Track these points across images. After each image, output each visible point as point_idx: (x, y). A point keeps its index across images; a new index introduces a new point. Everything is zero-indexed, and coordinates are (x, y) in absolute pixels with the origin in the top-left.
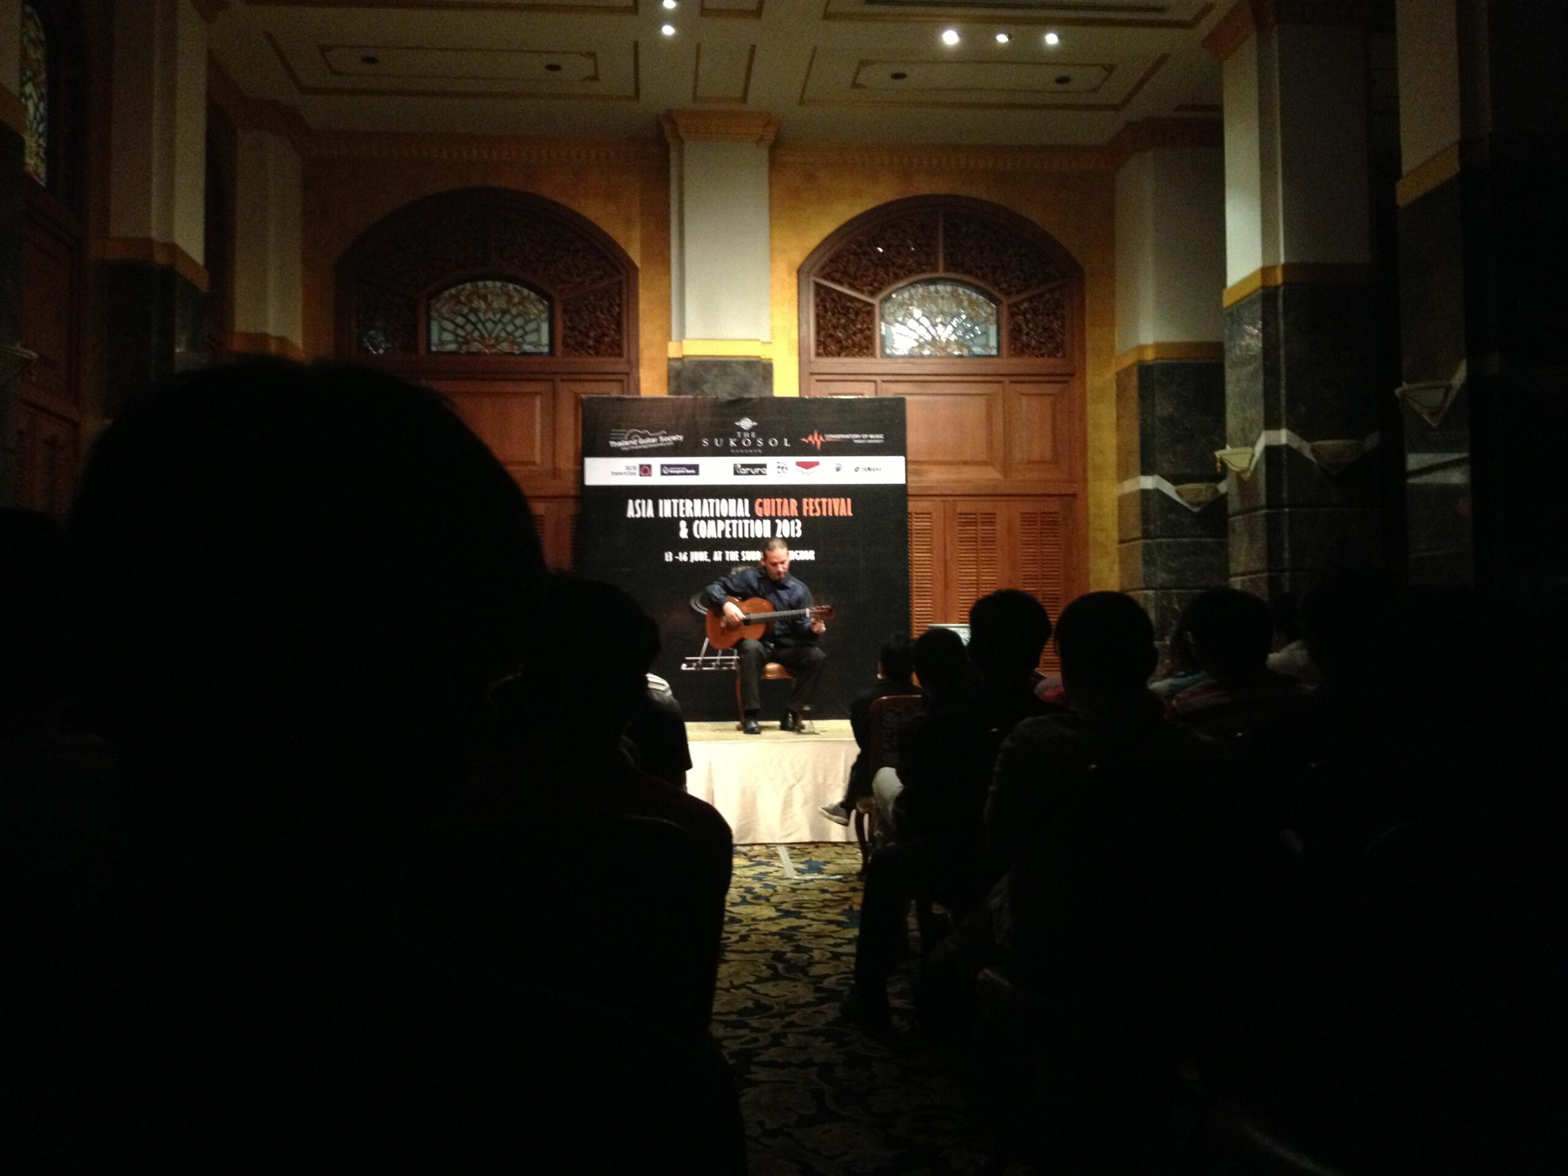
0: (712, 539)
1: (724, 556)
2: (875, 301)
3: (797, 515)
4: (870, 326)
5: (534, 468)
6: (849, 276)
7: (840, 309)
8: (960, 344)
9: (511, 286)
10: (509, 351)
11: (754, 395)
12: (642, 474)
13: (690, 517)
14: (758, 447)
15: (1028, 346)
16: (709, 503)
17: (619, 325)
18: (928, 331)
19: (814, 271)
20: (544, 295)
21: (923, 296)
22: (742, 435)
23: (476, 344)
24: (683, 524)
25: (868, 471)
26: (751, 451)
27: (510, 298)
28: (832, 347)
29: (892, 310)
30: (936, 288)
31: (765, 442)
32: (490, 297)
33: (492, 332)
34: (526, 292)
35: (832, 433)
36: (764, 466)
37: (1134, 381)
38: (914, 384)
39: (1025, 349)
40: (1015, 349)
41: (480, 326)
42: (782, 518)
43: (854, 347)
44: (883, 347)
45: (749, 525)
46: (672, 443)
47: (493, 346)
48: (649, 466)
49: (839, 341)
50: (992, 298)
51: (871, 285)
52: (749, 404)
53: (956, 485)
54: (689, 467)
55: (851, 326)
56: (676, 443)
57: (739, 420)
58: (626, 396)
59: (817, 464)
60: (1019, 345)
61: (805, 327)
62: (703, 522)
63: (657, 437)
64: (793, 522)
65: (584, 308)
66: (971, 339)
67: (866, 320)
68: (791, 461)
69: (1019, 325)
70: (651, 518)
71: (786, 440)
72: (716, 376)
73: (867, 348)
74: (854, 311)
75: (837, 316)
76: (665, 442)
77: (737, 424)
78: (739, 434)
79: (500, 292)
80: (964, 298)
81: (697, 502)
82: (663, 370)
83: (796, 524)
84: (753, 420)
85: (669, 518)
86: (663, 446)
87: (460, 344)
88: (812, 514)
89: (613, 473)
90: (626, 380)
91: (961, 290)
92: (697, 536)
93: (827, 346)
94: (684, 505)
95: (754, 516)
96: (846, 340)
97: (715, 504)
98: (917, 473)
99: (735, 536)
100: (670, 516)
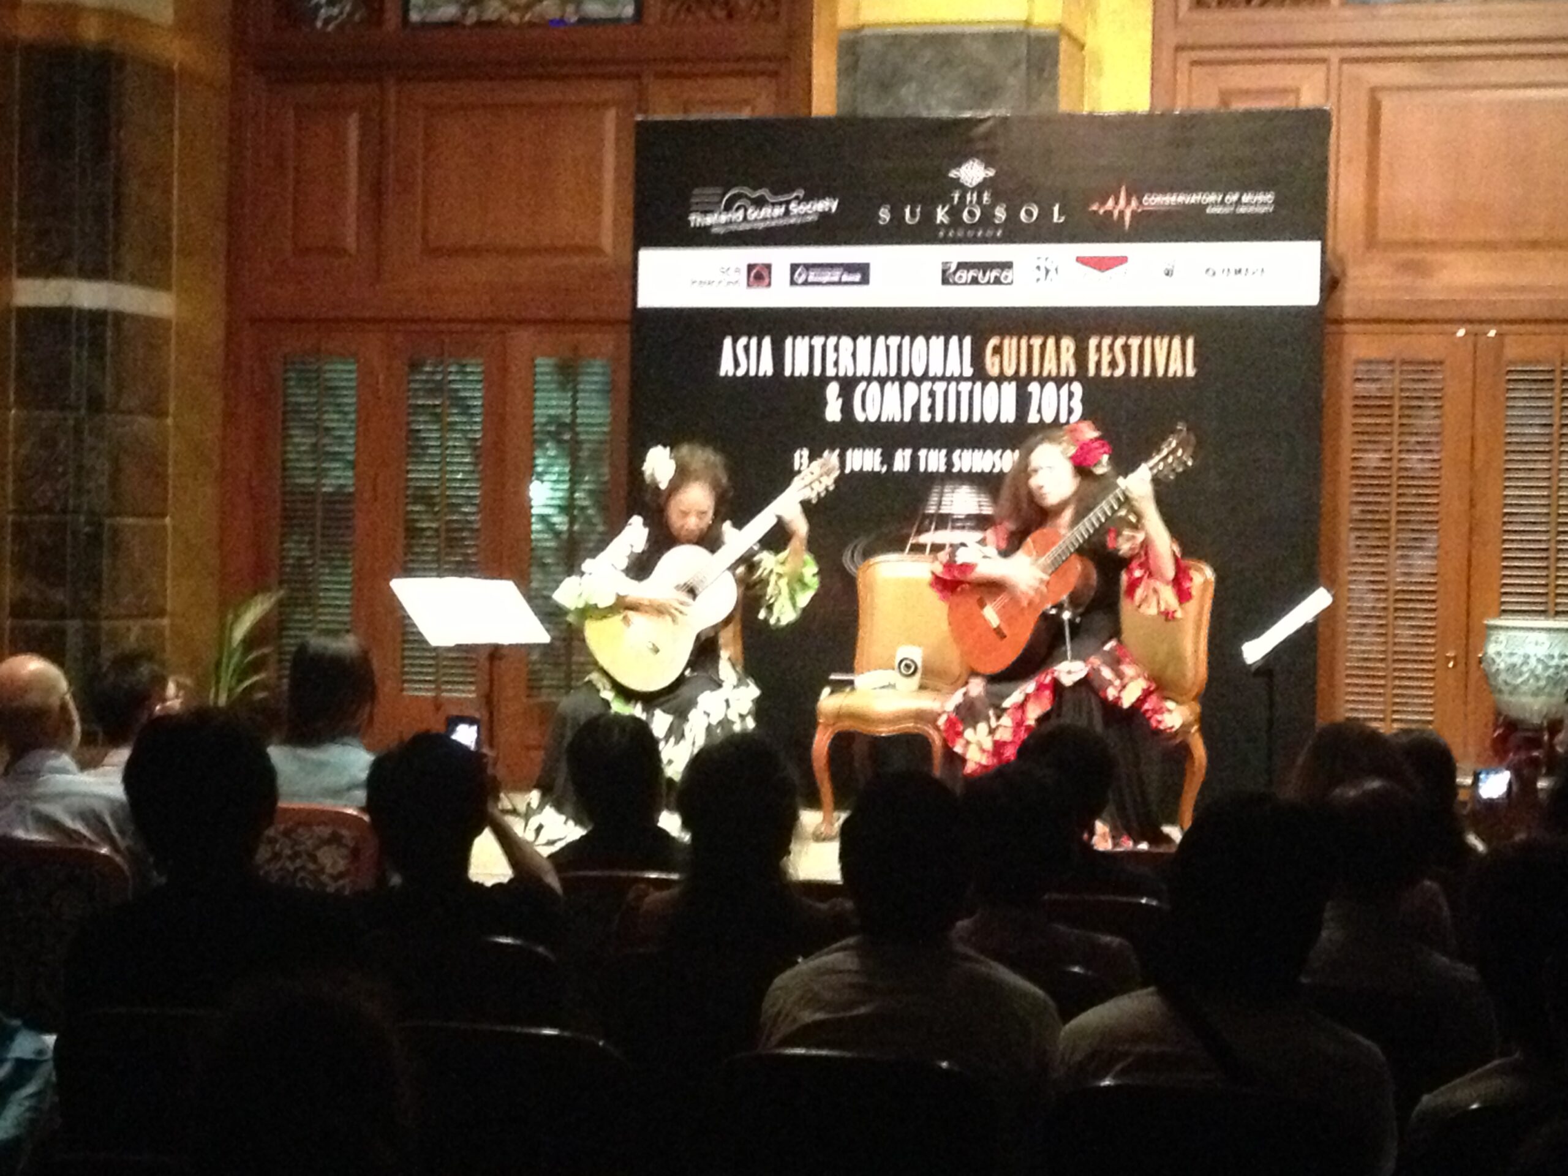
0: (891, 424)
1: (915, 460)
3: (1072, 373)
11: (996, 112)
12: (750, 283)
13: (846, 376)
16: (888, 348)
22: (962, 198)
24: (833, 389)
25: (1235, 276)
36: (1007, 265)
42: (1043, 381)
45: (971, 393)
46: (815, 217)
54: (849, 268)
56: (823, 215)
59: (1122, 260)
62: (875, 386)
63: (787, 204)
64: (1065, 389)
68: (1066, 254)
76: (799, 215)
77: (953, 174)
78: (956, 196)
81: (864, 343)
84: (988, 165)
85: (803, 378)
86: (797, 224)
87: (464, 6)
88: (1106, 372)
89: (693, 282)
90: (784, 73)
92: (860, 416)
94: (836, 348)
95: (980, 375)
97: (900, 347)
99: (939, 418)
100: (806, 373)
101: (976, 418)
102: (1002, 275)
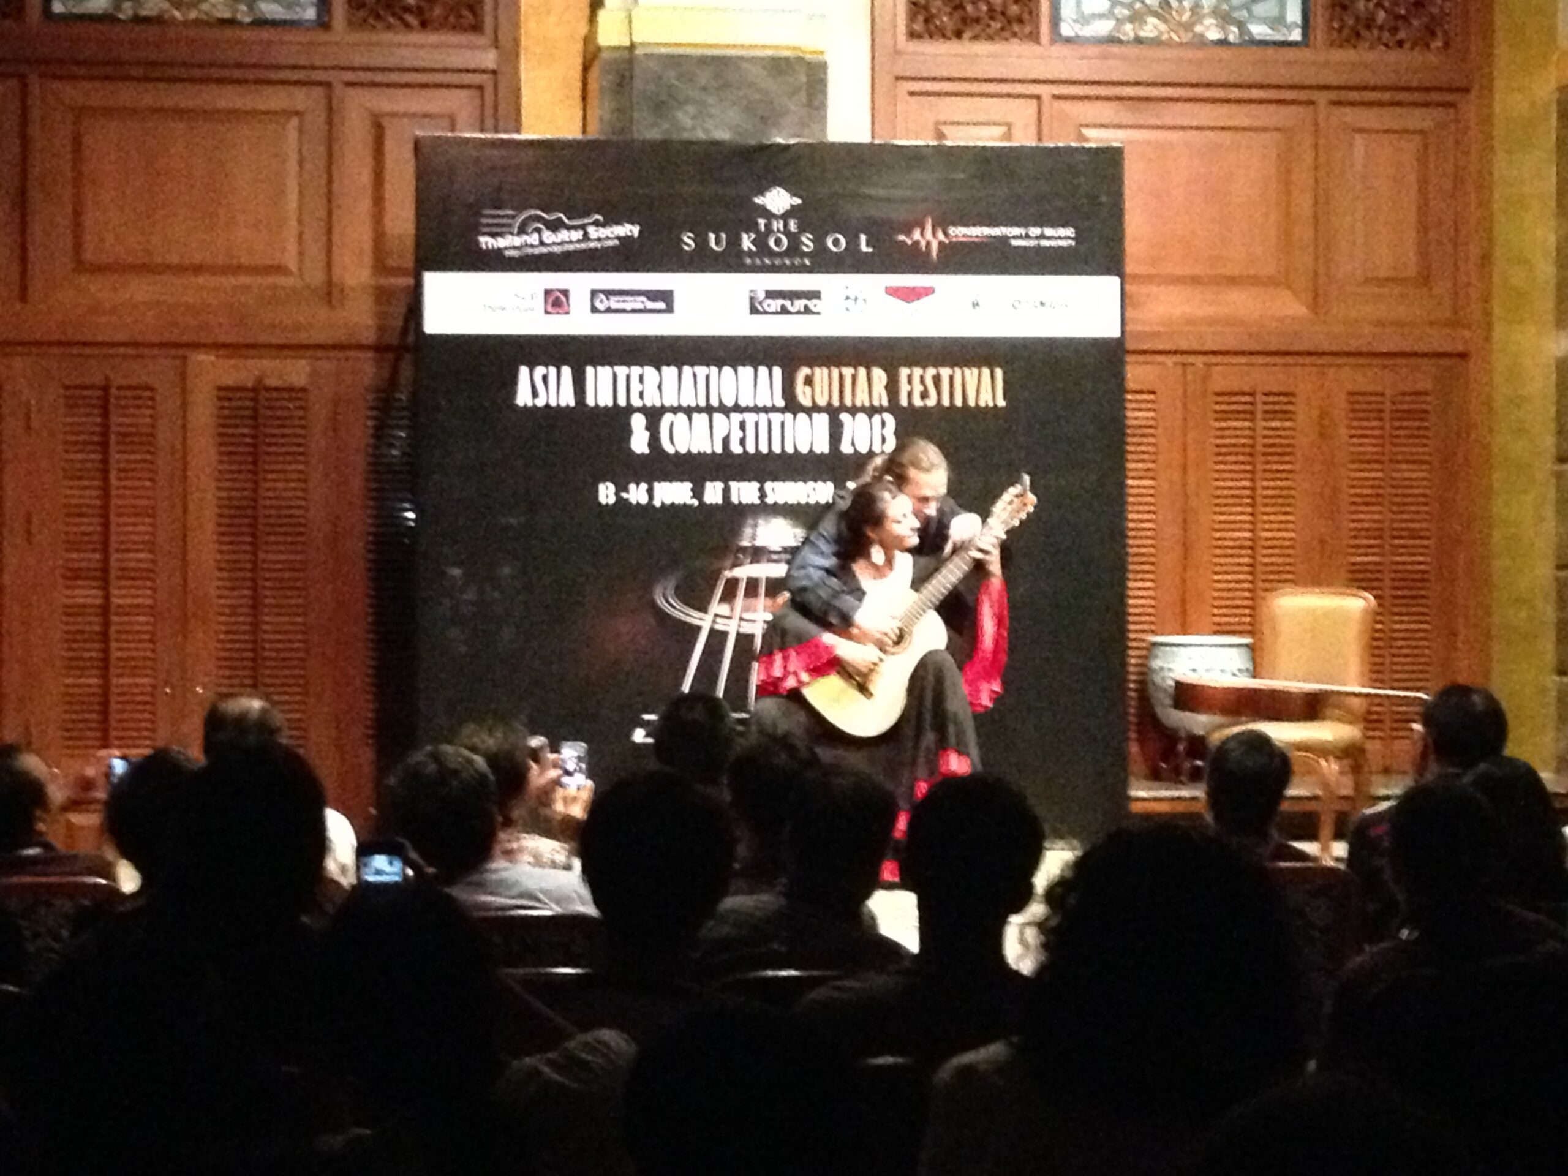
0: (701, 456)
1: (726, 492)
3: (885, 403)
8: (1223, 15)
11: (789, 135)
12: (550, 309)
13: (654, 407)
14: (804, 254)
22: (768, 226)
25: (1042, 310)
28: (944, 18)
31: (819, 241)
35: (968, 224)
36: (815, 295)
38: (1123, 104)
39: (1364, 32)
40: (1340, 30)
42: (853, 411)
43: (992, 18)
44: (1055, 22)
45: (783, 424)
46: (617, 242)
48: (565, 293)
49: (961, 8)
52: (781, 158)
53: (1212, 329)
54: (653, 295)
56: (625, 240)
57: (761, 192)
59: (929, 291)
60: (1350, 22)
62: (682, 417)
64: (877, 418)
68: (873, 284)
70: (568, 407)
72: (706, 90)
73: (1022, 22)
76: (599, 239)
77: (759, 200)
78: (762, 222)
81: (669, 372)
83: (883, 424)
84: (793, 192)
85: (606, 408)
86: (596, 249)
88: (918, 402)
92: (669, 449)
93: (932, 15)
94: (641, 379)
95: (792, 406)
97: (707, 377)
99: (751, 449)
100: (610, 404)
101: (789, 449)
102: (811, 304)
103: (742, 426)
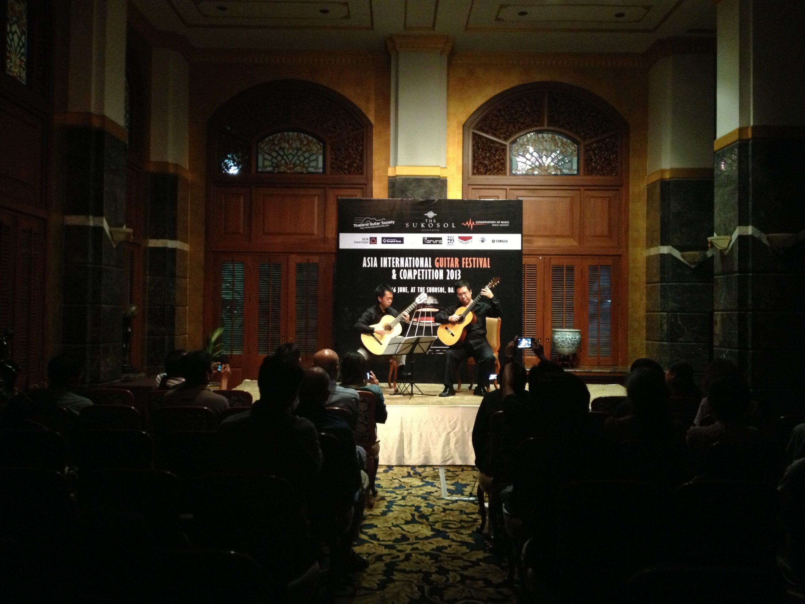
0: (410, 280)
1: (416, 290)
2: (507, 143)
3: (458, 267)
4: (504, 158)
5: (313, 237)
6: (492, 129)
7: (486, 147)
8: (556, 168)
9: (302, 135)
10: (301, 171)
11: (436, 198)
12: (371, 242)
13: (397, 268)
14: (437, 228)
15: (596, 168)
16: (409, 260)
17: (362, 156)
18: (537, 160)
19: (473, 126)
20: (320, 140)
21: (535, 140)
22: (428, 221)
23: (283, 167)
24: (394, 271)
25: (500, 243)
26: (433, 230)
27: (302, 142)
28: (482, 170)
29: (517, 149)
30: (543, 136)
31: (442, 226)
32: (290, 141)
33: (292, 160)
34: (310, 138)
35: (481, 220)
36: (440, 239)
37: (658, 190)
38: (529, 191)
39: (594, 172)
40: (587, 171)
41: (285, 157)
42: (450, 269)
43: (495, 169)
44: (511, 170)
45: (431, 272)
46: (388, 225)
47: (293, 169)
48: (376, 238)
49: (486, 166)
50: (574, 141)
51: (505, 134)
52: (432, 203)
53: (551, 249)
54: (398, 239)
55: (493, 157)
56: (391, 225)
57: (426, 212)
58: (364, 199)
59: (470, 238)
60: (590, 168)
61: (466, 158)
62: (405, 270)
63: (380, 222)
64: (456, 271)
65: (342, 148)
66: (562, 165)
67: (501, 154)
68: (456, 236)
69: (590, 157)
70: (375, 267)
71: (453, 224)
72: (414, 187)
73: (502, 170)
74: (494, 148)
75: (485, 151)
76: (384, 225)
77: (425, 215)
78: (426, 220)
79: (296, 138)
80: (559, 142)
81: (402, 259)
82: (385, 183)
83: (458, 272)
84: (435, 213)
86: (383, 227)
87: (274, 168)
88: (467, 267)
89: (355, 242)
90: (365, 190)
91: (557, 137)
92: (402, 278)
93: (479, 169)
94: (395, 260)
95: (434, 267)
96: (490, 165)
97: (412, 260)
98: (530, 242)
99: (423, 278)
100: (386, 266)
101: (433, 278)
102: (439, 241)
103: (421, 272)
